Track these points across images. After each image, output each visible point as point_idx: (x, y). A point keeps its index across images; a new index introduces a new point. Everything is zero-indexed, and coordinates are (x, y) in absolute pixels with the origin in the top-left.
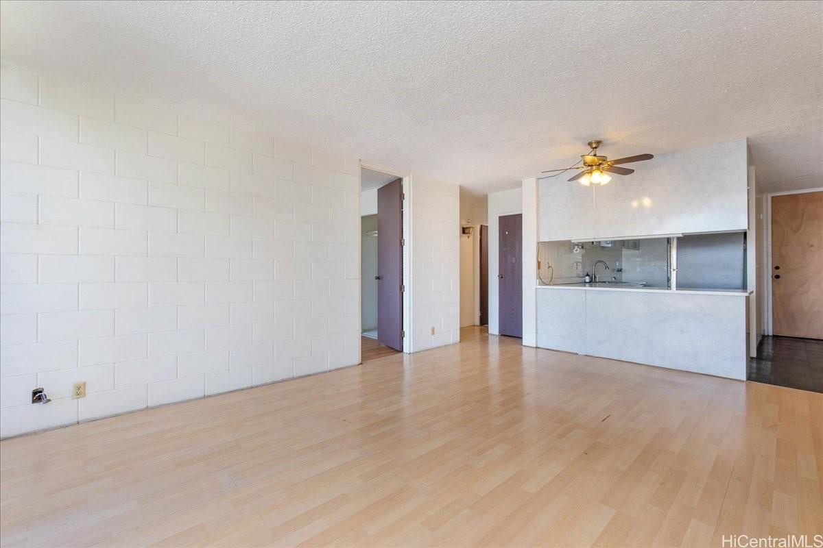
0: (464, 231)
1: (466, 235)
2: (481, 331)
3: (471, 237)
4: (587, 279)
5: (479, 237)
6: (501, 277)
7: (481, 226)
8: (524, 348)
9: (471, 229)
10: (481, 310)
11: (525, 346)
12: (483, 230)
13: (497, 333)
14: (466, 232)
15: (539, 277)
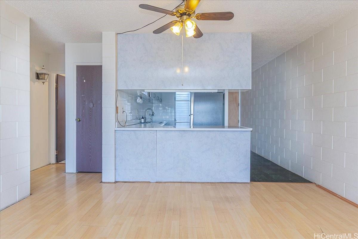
0: (38, 76)
1: (41, 81)
2: (57, 169)
3: (47, 83)
4: (143, 121)
5: (55, 84)
6: (79, 121)
7: (57, 75)
8: (103, 184)
9: (46, 76)
10: (57, 150)
11: (104, 183)
12: (60, 80)
13: (75, 171)
14: (40, 78)
15: (117, 120)
